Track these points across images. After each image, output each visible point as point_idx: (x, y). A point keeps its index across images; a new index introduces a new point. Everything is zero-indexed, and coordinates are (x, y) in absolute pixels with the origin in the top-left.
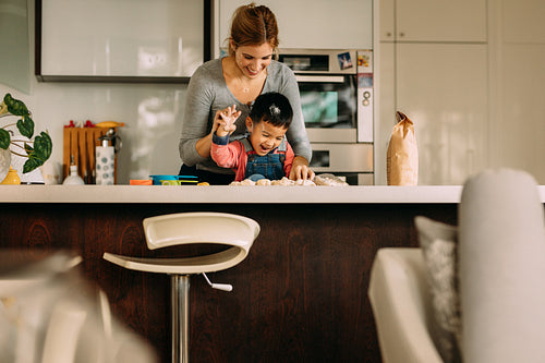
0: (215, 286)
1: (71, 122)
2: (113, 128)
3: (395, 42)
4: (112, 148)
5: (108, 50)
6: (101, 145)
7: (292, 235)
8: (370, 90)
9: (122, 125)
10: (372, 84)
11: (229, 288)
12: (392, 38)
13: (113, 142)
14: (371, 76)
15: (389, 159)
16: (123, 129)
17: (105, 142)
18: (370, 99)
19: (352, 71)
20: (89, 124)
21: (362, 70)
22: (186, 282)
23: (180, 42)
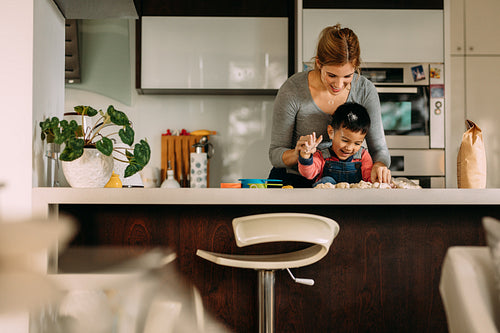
0: (298, 280)
1: (168, 131)
2: (206, 136)
3: (465, 55)
4: (205, 154)
5: (201, 66)
6: (195, 151)
7: (368, 233)
8: (442, 100)
9: (214, 133)
10: (443, 95)
11: (311, 282)
12: (462, 52)
13: (206, 149)
14: (442, 87)
15: (459, 163)
16: (215, 137)
17: (198, 149)
18: (442, 109)
19: (425, 83)
20: (184, 133)
21: (434, 81)
22: (272, 277)
23: (267, 57)
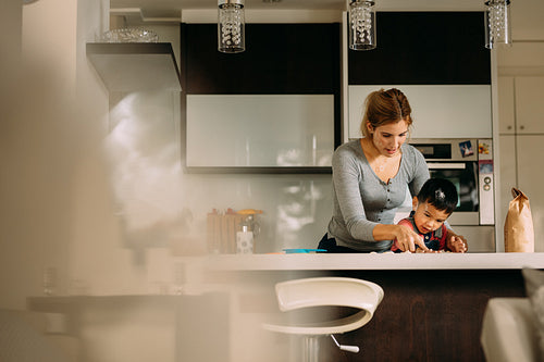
0: (343, 347)
1: (214, 210)
2: (252, 215)
3: (516, 134)
4: (251, 233)
5: (248, 149)
6: (242, 230)
7: (414, 302)
8: (491, 176)
9: (261, 212)
10: (492, 170)
11: (356, 349)
12: (512, 131)
13: (252, 228)
14: (491, 162)
15: (506, 232)
16: (262, 216)
17: (245, 228)
18: (491, 184)
19: (474, 158)
20: (230, 212)
21: (482, 157)
22: (316, 342)
23: (314, 140)
